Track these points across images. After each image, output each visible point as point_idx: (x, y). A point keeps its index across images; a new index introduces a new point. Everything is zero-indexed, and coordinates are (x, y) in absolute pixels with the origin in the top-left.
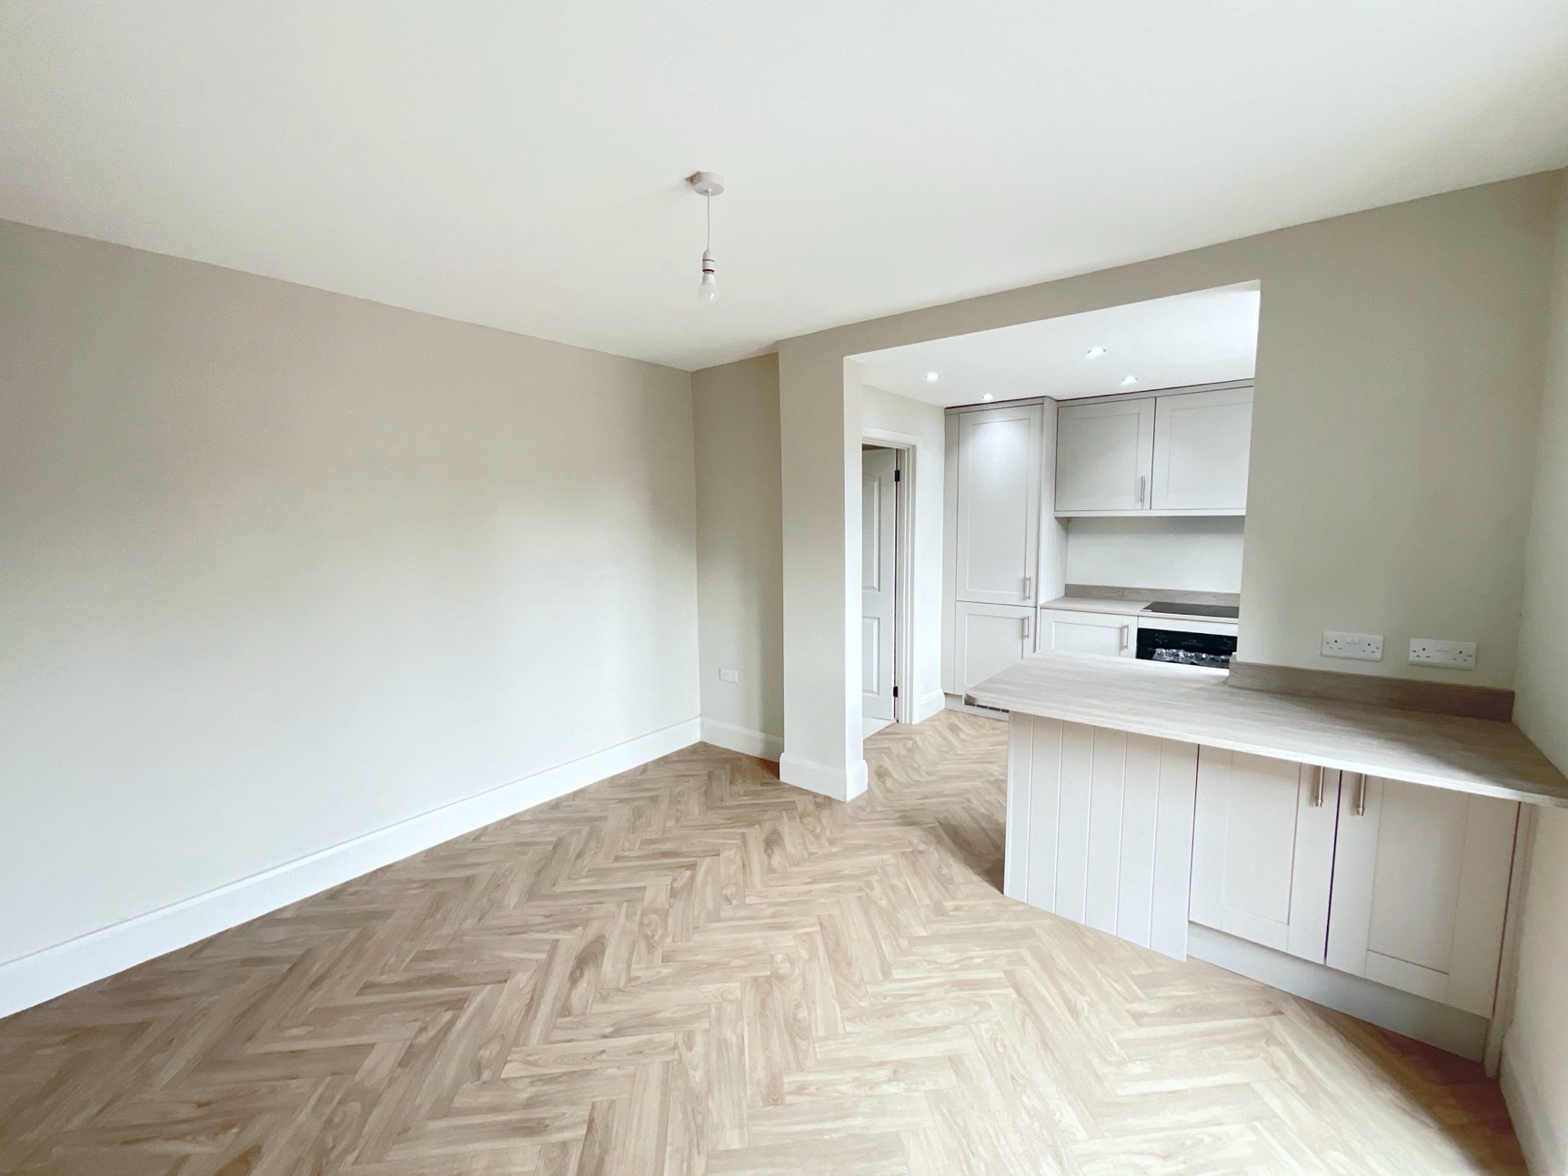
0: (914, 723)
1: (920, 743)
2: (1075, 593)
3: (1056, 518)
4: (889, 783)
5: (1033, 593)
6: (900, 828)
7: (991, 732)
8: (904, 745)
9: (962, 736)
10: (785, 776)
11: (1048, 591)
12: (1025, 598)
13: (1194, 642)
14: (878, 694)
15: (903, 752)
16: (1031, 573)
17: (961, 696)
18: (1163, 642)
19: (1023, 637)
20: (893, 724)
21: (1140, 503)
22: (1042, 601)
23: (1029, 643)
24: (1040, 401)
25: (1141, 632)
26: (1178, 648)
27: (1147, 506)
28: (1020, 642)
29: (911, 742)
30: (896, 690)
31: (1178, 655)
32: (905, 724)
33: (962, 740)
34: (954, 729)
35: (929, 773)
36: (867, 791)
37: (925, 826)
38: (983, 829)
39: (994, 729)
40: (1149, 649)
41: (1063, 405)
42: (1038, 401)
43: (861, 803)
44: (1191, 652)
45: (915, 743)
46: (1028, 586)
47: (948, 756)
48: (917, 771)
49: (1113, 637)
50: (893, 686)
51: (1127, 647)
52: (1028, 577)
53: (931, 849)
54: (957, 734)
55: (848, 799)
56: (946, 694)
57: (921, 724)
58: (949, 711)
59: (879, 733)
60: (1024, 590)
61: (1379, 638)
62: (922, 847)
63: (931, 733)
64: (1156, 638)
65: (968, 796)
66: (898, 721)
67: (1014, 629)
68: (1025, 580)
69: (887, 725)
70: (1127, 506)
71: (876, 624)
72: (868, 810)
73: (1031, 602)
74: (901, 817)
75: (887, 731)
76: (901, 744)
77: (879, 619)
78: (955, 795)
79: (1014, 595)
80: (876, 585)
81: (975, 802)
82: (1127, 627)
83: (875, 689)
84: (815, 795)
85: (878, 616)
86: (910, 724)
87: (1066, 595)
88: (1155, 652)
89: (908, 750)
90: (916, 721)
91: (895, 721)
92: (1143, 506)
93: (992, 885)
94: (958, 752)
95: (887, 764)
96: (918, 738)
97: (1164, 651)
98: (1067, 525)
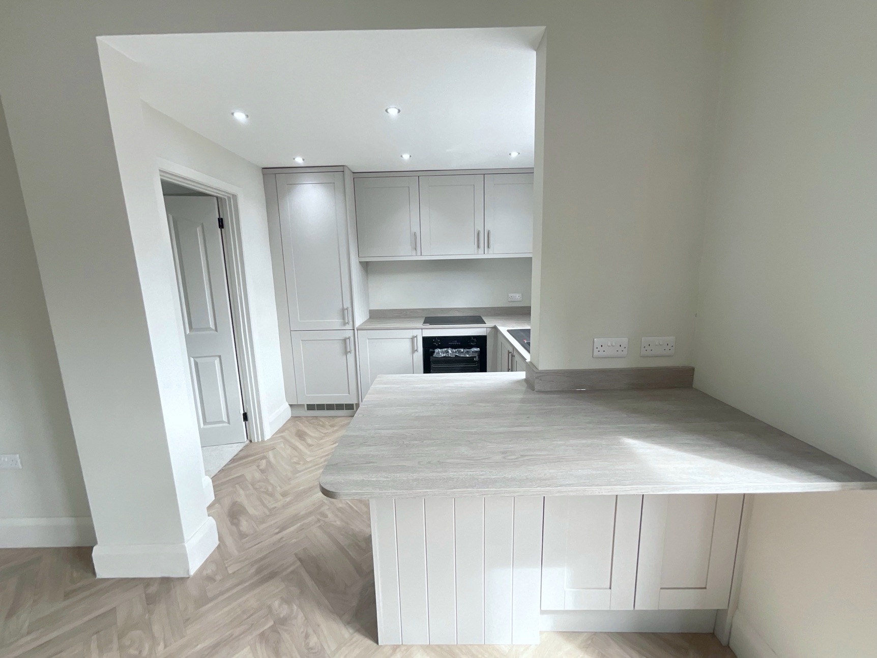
0: (266, 440)
1: (272, 460)
2: (377, 316)
3: (360, 262)
4: (244, 525)
5: (350, 318)
6: (255, 592)
7: (331, 430)
8: (258, 466)
9: (309, 441)
10: (103, 569)
11: (360, 318)
12: (345, 324)
13: (455, 343)
14: (229, 422)
15: (258, 475)
16: (347, 304)
17: (304, 405)
18: (439, 345)
19: (346, 353)
20: (246, 446)
21: (415, 251)
22: (358, 323)
23: (351, 357)
24: (341, 169)
25: (426, 340)
26: (447, 347)
27: (419, 253)
28: (345, 356)
29: (264, 461)
30: (245, 417)
31: (448, 352)
32: (258, 442)
33: (310, 445)
34: (301, 435)
35: (284, 495)
36: (219, 547)
37: (285, 573)
38: (342, 549)
39: (332, 426)
40: (431, 350)
41: (358, 176)
42: (339, 170)
43: (209, 572)
44: (455, 349)
45: (269, 462)
46: (346, 314)
47: (299, 467)
48: (271, 495)
49: (407, 345)
50: (242, 412)
51: (417, 350)
52: (345, 307)
53: (295, 607)
54: (304, 440)
55: (193, 571)
56: (291, 405)
57: (272, 439)
58: (294, 418)
59: (233, 460)
60: (344, 319)
61: (625, 340)
62: (284, 611)
63: (282, 445)
64: (434, 342)
65: (322, 509)
66: (251, 441)
67: (337, 347)
68: (343, 310)
69: (240, 448)
70: (406, 254)
71: (217, 361)
72: (218, 578)
73: (350, 327)
74: (258, 572)
75: (242, 454)
76: (255, 467)
77: (220, 357)
78: (310, 514)
79: (336, 322)
80: (212, 325)
81: (330, 515)
82: (416, 337)
83: (225, 419)
84: (146, 582)
85: (219, 354)
86: (263, 441)
87: (370, 318)
88: (434, 352)
89: (263, 471)
90: (268, 436)
91: (248, 442)
92: (416, 253)
93: (366, 636)
94: (308, 460)
95: (242, 497)
96: (271, 455)
97: (440, 350)
98: (367, 267)
